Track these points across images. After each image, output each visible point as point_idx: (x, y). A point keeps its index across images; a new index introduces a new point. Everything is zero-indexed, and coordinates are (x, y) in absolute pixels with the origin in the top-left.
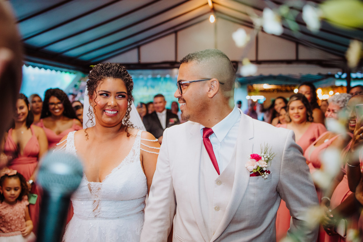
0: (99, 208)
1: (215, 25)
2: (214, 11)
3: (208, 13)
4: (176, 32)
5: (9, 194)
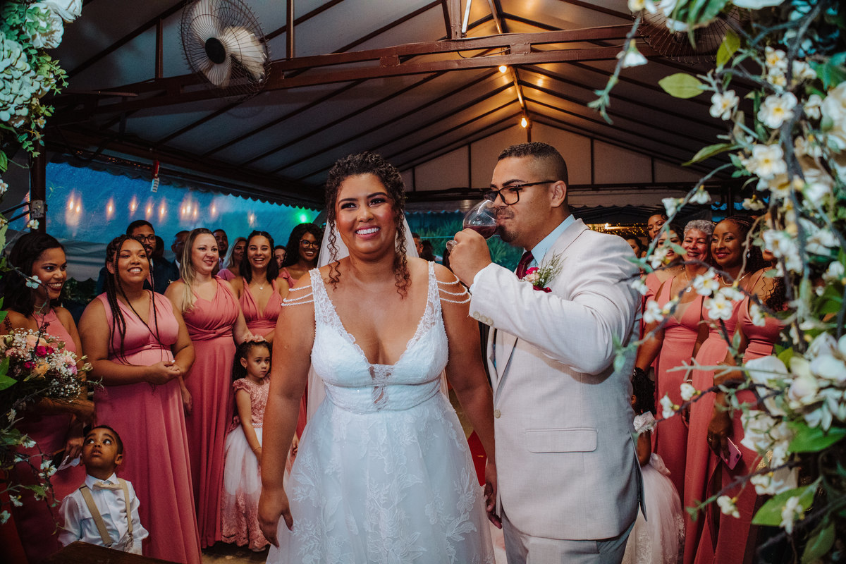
0: (384, 398)
1: (529, 129)
2: (526, 111)
3: (517, 115)
4: (469, 144)
5: (259, 367)
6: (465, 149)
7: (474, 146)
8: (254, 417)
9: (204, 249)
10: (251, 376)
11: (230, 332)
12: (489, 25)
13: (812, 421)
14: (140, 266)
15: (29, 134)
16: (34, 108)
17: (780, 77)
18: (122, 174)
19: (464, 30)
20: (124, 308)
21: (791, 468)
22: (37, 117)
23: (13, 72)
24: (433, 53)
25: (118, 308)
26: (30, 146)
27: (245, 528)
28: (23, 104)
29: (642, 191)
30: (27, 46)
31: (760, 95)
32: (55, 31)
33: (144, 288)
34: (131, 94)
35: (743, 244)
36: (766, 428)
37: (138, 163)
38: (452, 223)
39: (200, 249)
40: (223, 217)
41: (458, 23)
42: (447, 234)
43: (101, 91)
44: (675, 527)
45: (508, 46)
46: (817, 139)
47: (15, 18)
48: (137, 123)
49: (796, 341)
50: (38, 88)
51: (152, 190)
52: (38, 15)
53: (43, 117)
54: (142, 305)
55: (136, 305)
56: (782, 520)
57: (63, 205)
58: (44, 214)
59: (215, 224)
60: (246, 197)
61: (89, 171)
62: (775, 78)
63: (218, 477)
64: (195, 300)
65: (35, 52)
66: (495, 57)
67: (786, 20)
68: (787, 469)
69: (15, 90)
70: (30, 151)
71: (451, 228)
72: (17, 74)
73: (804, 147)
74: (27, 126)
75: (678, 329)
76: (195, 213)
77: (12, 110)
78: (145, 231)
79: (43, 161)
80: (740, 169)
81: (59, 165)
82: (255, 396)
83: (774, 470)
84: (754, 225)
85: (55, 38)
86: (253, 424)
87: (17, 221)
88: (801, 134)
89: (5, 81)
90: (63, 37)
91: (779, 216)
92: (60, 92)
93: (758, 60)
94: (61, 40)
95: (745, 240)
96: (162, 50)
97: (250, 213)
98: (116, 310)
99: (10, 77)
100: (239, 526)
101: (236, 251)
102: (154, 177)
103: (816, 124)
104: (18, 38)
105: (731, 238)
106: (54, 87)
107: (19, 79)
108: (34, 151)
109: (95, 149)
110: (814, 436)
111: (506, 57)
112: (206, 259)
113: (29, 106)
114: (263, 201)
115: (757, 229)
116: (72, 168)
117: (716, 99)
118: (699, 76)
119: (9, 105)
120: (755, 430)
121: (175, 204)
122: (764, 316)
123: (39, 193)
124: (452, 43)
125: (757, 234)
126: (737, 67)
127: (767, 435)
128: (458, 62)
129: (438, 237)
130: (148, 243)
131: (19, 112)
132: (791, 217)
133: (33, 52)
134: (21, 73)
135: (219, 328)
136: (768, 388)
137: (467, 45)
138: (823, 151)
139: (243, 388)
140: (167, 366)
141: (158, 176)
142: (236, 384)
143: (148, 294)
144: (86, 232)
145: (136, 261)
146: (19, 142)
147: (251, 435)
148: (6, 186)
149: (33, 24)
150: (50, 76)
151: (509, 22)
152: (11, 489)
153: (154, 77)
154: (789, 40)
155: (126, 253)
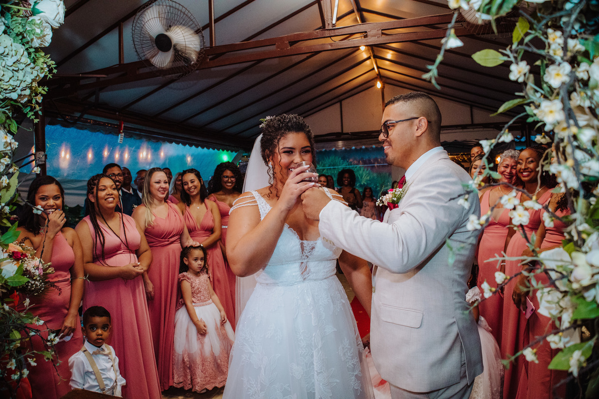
2: (380, 77)
3: (374, 79)
4: (340, 101)
5: (196, 264)
6: (338, 105)
7: (344, 103)
8: (194, 299)
9: (158, 182)
10: (191, 271)
11: (179, 240)
12: (351, 17)
13: (589, 297)
14: (113, 196)
15: (31, 107)
16: (34, 88)
17: (559, 50)
18: (98, 131)
19: (334, 22)
20: (102, 225)
21: (575, 329)
22: (37, 95)
23: (18, 65)
24: (313, 39)
25: (98, 226)
26: (32, 115)
27: (189, 377)
28: (26, 87)
29: (465, 130)
30: (27, 46)
31: (545, 62)
32: (46, 35)
33: (116, 211)
34: (102, 76)
35: (537, 170)
36: (556, 300)
37: (108, 124)
38: (331, 158)
39: (156, 182)
40: (170, 159)
41: (330, 17)
42: (327, 165)
43: (82, 74)
44: (498, 368)
45: (366, 32)
46: (587, 94)
47: (19, 28)
48: (107, 96)
49: (576, 238)
50: (36, 75)
51: (119, 142)
52: (34, 24)
53: (40, 95)
54: (115, 223)
55: (111, 224)
56: (570, 367)
57: (57, 154)
58: (45, 161)
59: (164, 164)
60: (184, 144)
61: (75, 130)
62: (554, 51)
63: (170, 343)
64: (154, 218)
65: (33, 50)
66: (356, 40)
67: (562, 9)
68: (572, 330)
69: (21, 78)
70: (32, 119)
71: (330, 161)
72: (22, 66)
73: (577, 99)
74: (30, 101)
75: (495, 226)
76: (149, 156)
77: (19, 92)
78: (116, 171)
79: (42, 124)
80: (532, 116)
81: (54, 126)
82: (194, 284)
83: (563, 331)
84: (544, 155)
85: (47, 40)
86: (193, 304)
87: (26, 167)
88: (575, 90)
89: (13, 71)
90: (52, 38)
91: (561, 149)
92: (51, 77)
93: (542, 38)
94: (51, 40)
95: (538, 166)
96: (123, 44)
97: (188, 155)
98: (97, 228)
99: (17, 69)
100: (185, 376)
101: (177, 182)
102: (120, 133)
103: (585, 83)
104: (22, 42)
105: (532, 162)
106: (47, 74)
107: (23, 70)
108: (35, 118)
109: (78, 115)
110: (590, 307)
111: (364, 40)
112: (160, 189)
113: (31, 88)
114: (197, 146)
115: (546, 158)
116: (63, 128)
117: (513, 67)
118: (500, 50)
119: (17, 88)
120: (548, 302)
121: (134, 151)
122: (552, 220)
123: (41, 147)
124: (326, 32)
125: (546, 162)
126: (527, 45)
127: (557, 305)
128: (331, 45)
129: (321, 168)
130: (118, 179)
131: (24, 93)
132: (569, 150)
133: (32, 50)
134: (24, 66)
135: (171, 238)
136: (557, 272)
137: (337, 33)
138: (591, 103)
139: (185, 279)
140: (134, 267)
141: (123, 132)
142: (181, 276)
143: (118, 215)
144: (74, 172)
145: (111, 192)
146: (24, 113)
147: (192, 312)
148: (17, 143)
149: (32, 31)
150: (44, 66)
151: (365, 14)
152: (29, 354)
153: (118, 63)
154: (564, 23)
155: (103, 188)
